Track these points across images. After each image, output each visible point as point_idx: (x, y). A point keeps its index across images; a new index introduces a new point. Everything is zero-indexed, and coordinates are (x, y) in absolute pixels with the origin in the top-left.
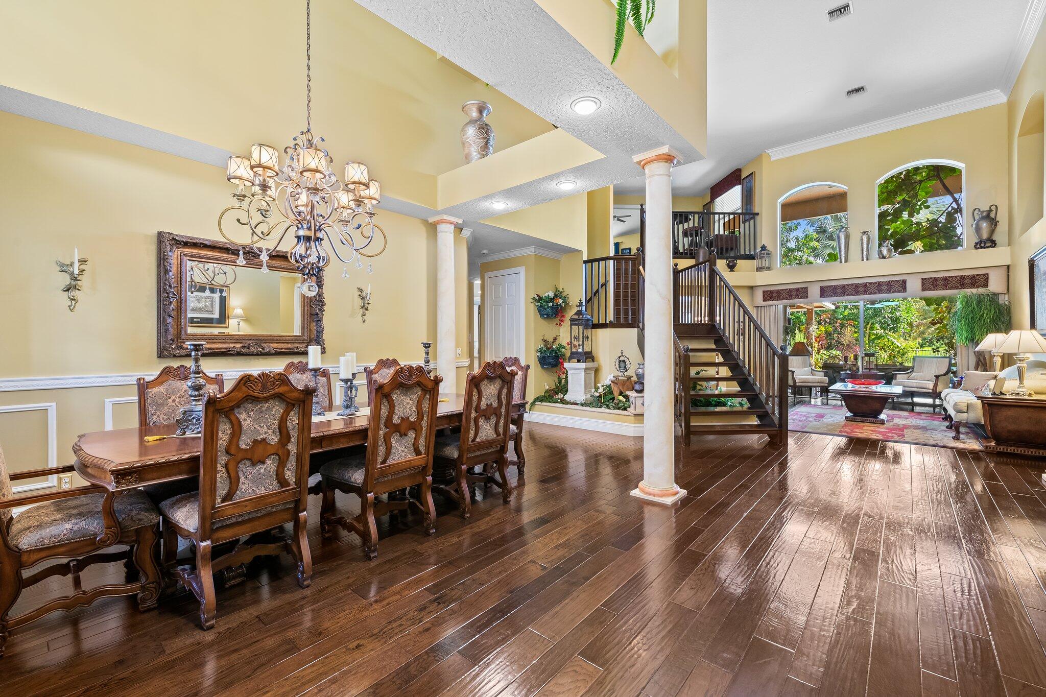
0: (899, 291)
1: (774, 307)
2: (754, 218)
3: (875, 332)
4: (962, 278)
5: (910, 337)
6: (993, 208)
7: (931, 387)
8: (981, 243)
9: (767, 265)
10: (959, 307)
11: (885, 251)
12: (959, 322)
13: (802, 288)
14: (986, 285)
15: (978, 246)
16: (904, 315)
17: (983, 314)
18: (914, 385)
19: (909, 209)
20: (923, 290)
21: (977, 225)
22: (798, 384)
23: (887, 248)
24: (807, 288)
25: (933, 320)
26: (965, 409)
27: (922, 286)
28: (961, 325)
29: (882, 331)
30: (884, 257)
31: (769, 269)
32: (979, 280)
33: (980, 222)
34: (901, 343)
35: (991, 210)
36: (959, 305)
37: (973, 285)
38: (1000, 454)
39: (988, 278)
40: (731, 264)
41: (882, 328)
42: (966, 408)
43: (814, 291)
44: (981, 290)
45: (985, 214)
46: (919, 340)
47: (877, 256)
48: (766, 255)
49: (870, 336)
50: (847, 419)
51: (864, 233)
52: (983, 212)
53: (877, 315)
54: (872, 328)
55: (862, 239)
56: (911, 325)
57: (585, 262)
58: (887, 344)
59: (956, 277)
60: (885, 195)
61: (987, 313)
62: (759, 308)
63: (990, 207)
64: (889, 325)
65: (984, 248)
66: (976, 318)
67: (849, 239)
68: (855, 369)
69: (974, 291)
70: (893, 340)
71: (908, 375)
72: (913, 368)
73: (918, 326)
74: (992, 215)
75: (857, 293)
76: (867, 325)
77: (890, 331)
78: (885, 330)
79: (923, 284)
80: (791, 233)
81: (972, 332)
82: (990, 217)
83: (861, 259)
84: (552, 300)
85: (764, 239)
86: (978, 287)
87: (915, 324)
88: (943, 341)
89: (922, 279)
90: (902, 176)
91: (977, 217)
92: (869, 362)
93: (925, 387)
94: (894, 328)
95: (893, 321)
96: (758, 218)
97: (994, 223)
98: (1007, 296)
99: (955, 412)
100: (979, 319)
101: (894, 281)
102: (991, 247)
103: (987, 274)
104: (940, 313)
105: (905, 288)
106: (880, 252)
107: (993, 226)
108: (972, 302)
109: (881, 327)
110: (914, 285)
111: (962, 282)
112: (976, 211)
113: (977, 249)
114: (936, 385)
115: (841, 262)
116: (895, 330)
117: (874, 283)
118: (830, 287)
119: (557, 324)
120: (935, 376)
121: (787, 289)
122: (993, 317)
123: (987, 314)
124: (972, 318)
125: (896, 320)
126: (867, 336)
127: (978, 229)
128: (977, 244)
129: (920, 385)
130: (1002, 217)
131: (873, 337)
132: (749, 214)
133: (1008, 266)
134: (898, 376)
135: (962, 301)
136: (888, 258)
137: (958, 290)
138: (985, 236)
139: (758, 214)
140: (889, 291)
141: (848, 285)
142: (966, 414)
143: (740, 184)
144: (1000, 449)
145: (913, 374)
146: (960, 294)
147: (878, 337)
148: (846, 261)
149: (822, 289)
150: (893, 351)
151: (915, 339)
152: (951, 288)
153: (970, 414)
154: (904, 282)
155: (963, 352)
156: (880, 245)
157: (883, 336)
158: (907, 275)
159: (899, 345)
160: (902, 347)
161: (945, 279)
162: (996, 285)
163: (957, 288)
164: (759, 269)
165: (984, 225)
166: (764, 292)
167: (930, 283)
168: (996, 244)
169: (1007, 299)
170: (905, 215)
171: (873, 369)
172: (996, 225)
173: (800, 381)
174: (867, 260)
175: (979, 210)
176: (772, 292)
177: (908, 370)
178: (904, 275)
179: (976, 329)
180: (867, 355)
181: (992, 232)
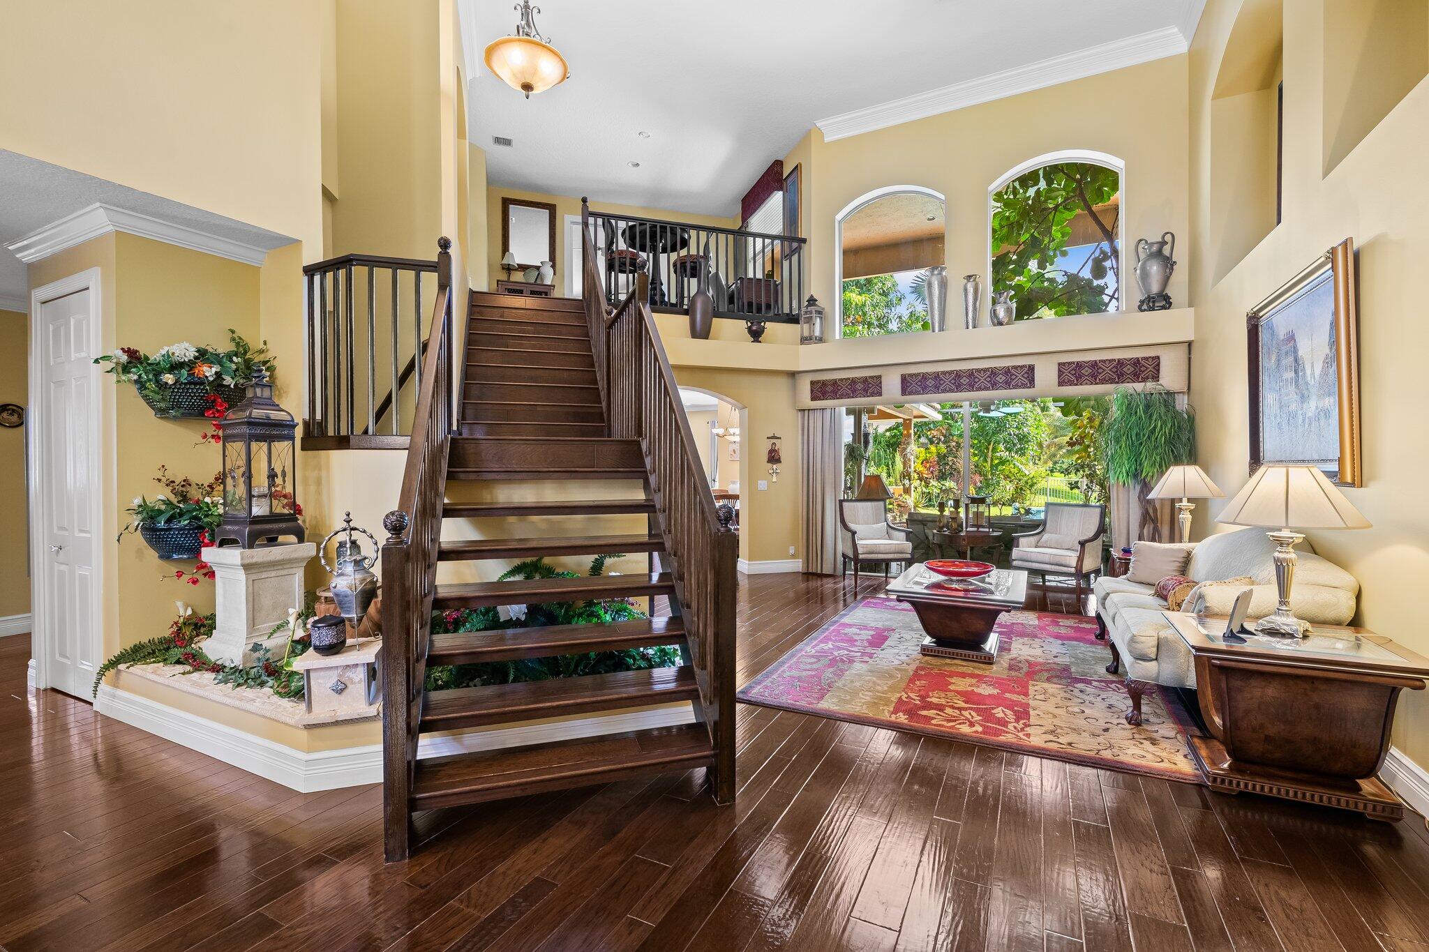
0: (1024, 386)
1: (828, 411)
2: (798, 250)
3: (998, 454)
4: (1121, 363)
5: (1039, 460)
6: (1168, 238)
7: (1074, 562)
8: (1149, 301)
9: (817, 333)
10: (1116, 415)
11: (1001, 313)
12: (1118, 441)
13: (872, 377)
14: (1156, 378)
15: (1145, 307)
16: (1033, 431)
17: (1155, 428)
18: (1046, 559)
19: (1039, 255)
20: (1061, 384)
21: (1143, 269)
22: (861, 557)
23: (1005, 306)
24: (880, 377)
25: (1071, 439)
26: (1152, 652)
27: (1059, 376)
28: (1120, 447)
29: (1007, 453)
30: (1000, 324)
31: (820, 340)
32: (1146, 368)
33: (1149, 263)
34: (1029, 470)
35: (1164, 243)
36: (1115, 412)
37: (1136, 377)
38: (1246, 799)
39: (1158, 365)
40: (754, 328)
41: (1007, 449)
42: (1155, 649)
43: (892, 384)
44: (1150, 385)
45: (1155, 248)
46: (1050, 464)
47: (989, 322)
48: (814, 315)
49: (992, 460)
50: (925, 651)
51: (970, 277)
52: (1152, 244)
53: (1000, 430)
54: (994, 450)
55: (966, 290)
56: (1040, 445)
57: (310, 271)
58: (1012, 470)
59: (1111, 361)
60: (1005, 230)
61: (1161, 426)
62: (806, 412)
63: (1163, 237)
64: (1015, 445)
65: (1154, 310)
66: (1144, 435)
67: (946, 289)
68: (954, 525)
69: (1139, 387)
70: (1020, 466)
71: (1036, 538)
72: (1044, 523)
73: (1048, 447)
74: (1166, 251)
75: (959, 388)
76: (989, 444)
77: (1016, 453)
78: (1010, 451)
79: (1060, 373)
80: (893, 309)
81: (1136, 461)
82: (1161, 254)
83: (965, 326)
84: (190, 365)
85: (814, 287)
86: (1144, 380)
87: (1045, 444)
88: (1084, 471)
89: (1059, 364)
90: (1030, 202)
91: (1142, 256)
92: (977, 514)
93: (1063, 563)
94: (1021, 449)
95: (1020, 440)
96: (805, 247)
97: (1168, 264)
98: (1186, 397)
99: (1132, 659)
100: (1149, 437)
101: (1015, 367)
102: (1163, 308)
103: (1158, 358)
104: (1079, 428)
105: (1033, 380)
106: (994, 313)
107: (1168, 270)
108: (1138, 406)
109: (1005, 448)
110: (1046, 375)
111: (1121, 371)
112: (1142, 245)
113: (1142, 311)
114: (1081, 559)
115: (933, 331)
116: (1022, 452)
117: (985, 370)
118: (917, 375)
119: (205, 436)
120: (1080, 543)
121: (849, 379)
122: (1170, 433)
123: (1161, 429)
124: (1137, 434)
125: (1023, 439)
126: (989, 460)
127: (1145, 276)
128: (1142, 302)
129: (1057, 560)
130: (1181, 255)
131: (997, 461)
132: (793, 241)
133: (1190, 344)
134: (1022, 541)
135: (1122, 405)
136: (1007, 324)
137: (1113, 386)
138: (1155, 288)
139: (804, 241)
140: (1008, 385)
141: (944, 373)
142: (1154, 663)
143: (780, 189)
144: (1246, 786)
145: (1046, 537)
146: (1114, 393)
147: (1003, 462)
148: (941, 329)
149: (904, 379)
150: (1020, 480)
151: (1045, 462)
152: (1103, 382)
153: (1164, 665)
154: (1031, 369)
155: (1121, 496)
156: (994, 302)
157: (1008, 461)
158: (1036, 357)
159: (1027, 473)
160: (1031, 476)
161: (1094, 365)
162: (1171, 377)
163: (1112, 381)
164: (805, 340)
165: (1155, 269)
166: (812, 383)
167: (1072, 373)
168: (1170, 304)
169: (1186, 402)
170: (1033, 265)
171: (983, 527)
172: (1173, 270)
173: (865, 550)
174: (974, 327)
175: (1146, 242)
176: (824, 383)
177: (1038, 526)
178: (1031, 357)
179: (1143, 456)
180: (974, 500)
181: (1166, 281)
